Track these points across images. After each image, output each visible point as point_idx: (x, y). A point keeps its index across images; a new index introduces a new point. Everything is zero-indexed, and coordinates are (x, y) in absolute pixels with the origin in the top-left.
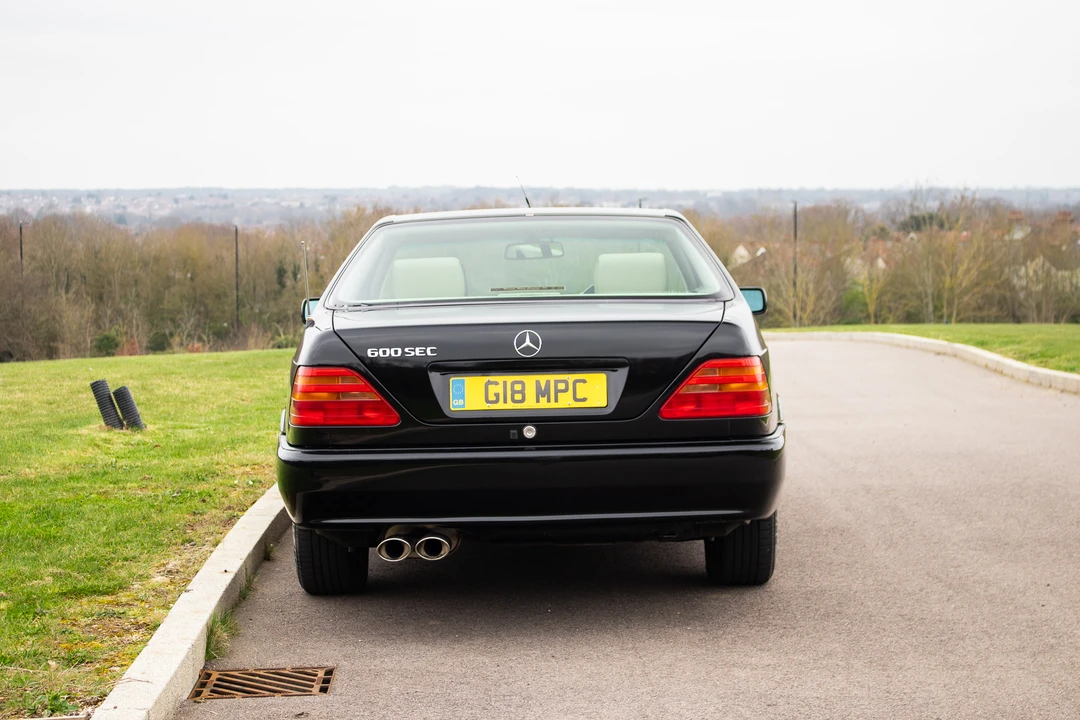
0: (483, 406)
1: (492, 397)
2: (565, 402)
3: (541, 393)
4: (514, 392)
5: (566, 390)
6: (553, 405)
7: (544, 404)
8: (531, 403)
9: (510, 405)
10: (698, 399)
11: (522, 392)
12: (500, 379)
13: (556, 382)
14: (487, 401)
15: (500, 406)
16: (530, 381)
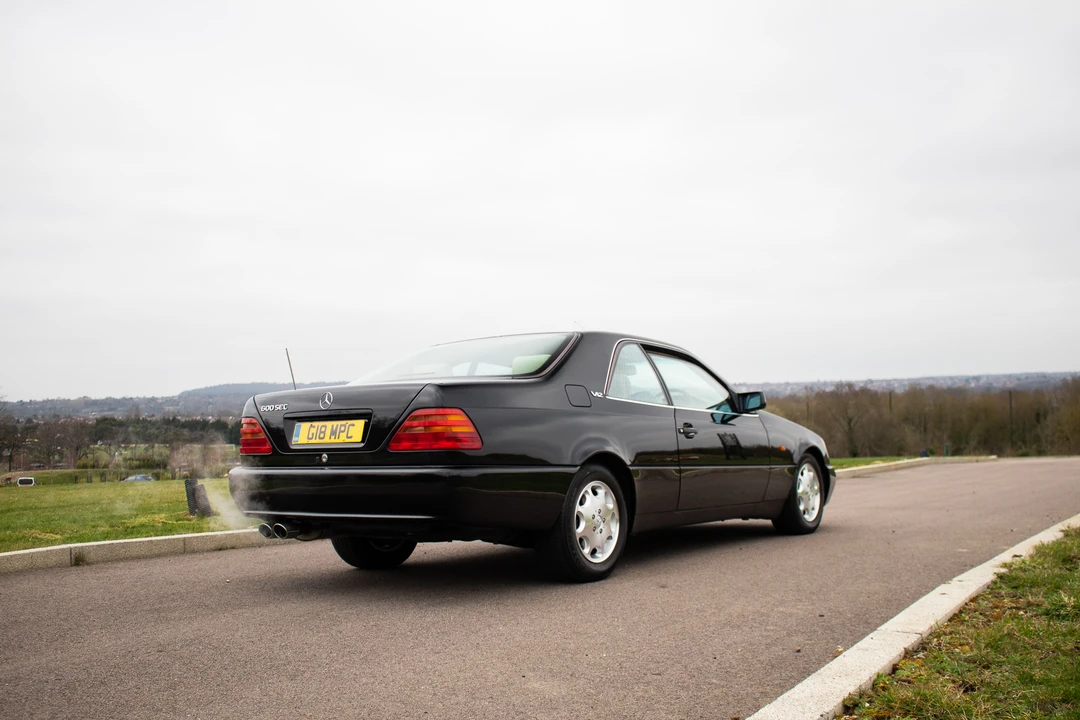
0: (305, 441)
1: (310, 436)
2: (343, 438)
3: (333, 433)
4: (321, 432)
5: (344, 431)
6: (337, 441)
7: (333, 440)
8: (329, 440)
9: (318, 441)
10: (415, 438)
11: (324, 433)
12: (316, 424)
13: (341, 426)
14: (309, 439)
15: (313, 441)
16: (329, 424)
